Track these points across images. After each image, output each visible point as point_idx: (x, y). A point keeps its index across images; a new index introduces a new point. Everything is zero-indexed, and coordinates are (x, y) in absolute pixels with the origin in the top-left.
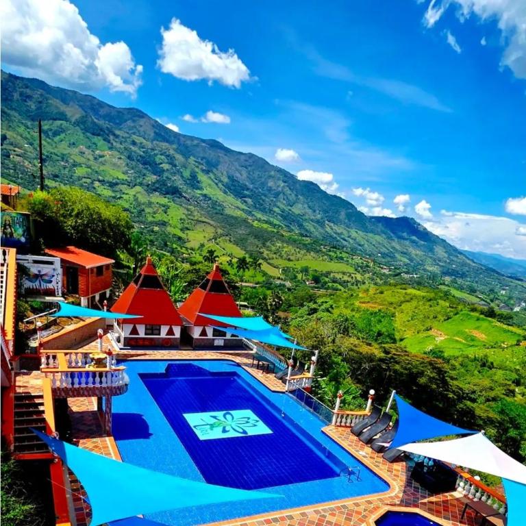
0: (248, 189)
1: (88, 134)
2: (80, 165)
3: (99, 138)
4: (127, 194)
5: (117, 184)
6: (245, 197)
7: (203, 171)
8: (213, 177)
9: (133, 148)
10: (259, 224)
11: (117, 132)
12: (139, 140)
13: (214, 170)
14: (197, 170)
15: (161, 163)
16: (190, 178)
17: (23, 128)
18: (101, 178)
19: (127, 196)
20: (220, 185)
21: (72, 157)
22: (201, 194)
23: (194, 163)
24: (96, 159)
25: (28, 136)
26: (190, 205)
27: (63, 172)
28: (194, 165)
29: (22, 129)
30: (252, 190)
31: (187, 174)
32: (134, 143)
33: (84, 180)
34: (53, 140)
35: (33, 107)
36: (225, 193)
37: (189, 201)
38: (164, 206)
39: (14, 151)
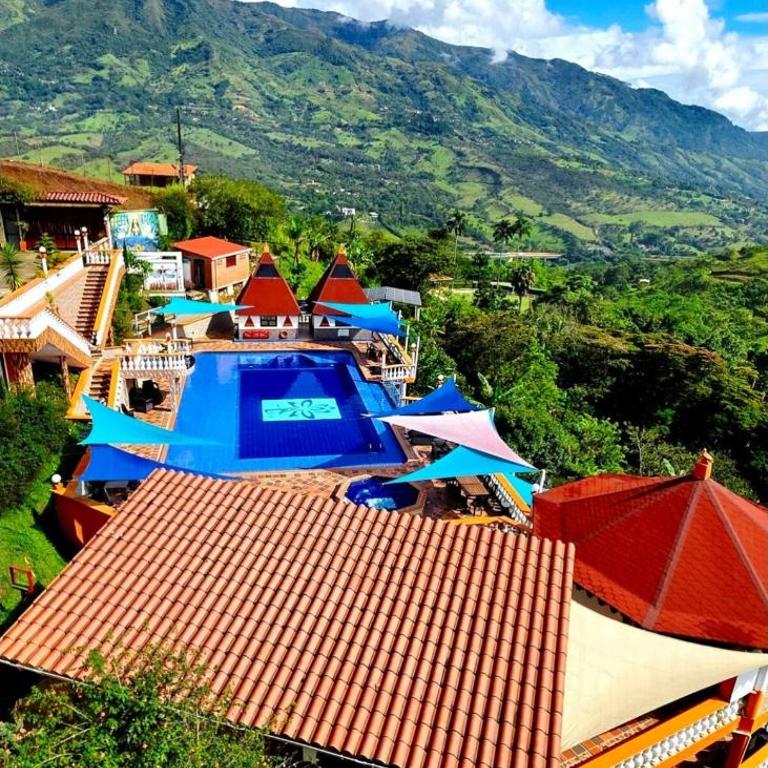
0: (550, 113)
1: (329, 65)
2: (317, 108)
3: (343, 67)
4: (378, 140)
5: (363, 128)
6: (545, 125)
7: (484, 94)
8: (498, 100)
9: (387, 75)
10: (566, 163)
11: (367, 56)
12: (394, 62)
13: (502, 91)
14: (475, 93)
15: (425, 92)
16: (464, 105)
17: (249, 68)
18: (344, 122)
19: (378, 143)
20: (509, 111)
21: (309, 99)
22: (481, 128)
23: (472, 84)
24: (338, 97)
25: (255, 78)
26: (463, 145)
27: (295, 120)
28: (472, 87)
29: (248, 71)
30: (558, 113)
31: (460, 102)
32: (388, 68)
33: (322, 127)
34: (284, 79)
35: (262, 40)
36: (517, 122)
37: (462, 139)
38: (427, 151)
39: (238, 99)
